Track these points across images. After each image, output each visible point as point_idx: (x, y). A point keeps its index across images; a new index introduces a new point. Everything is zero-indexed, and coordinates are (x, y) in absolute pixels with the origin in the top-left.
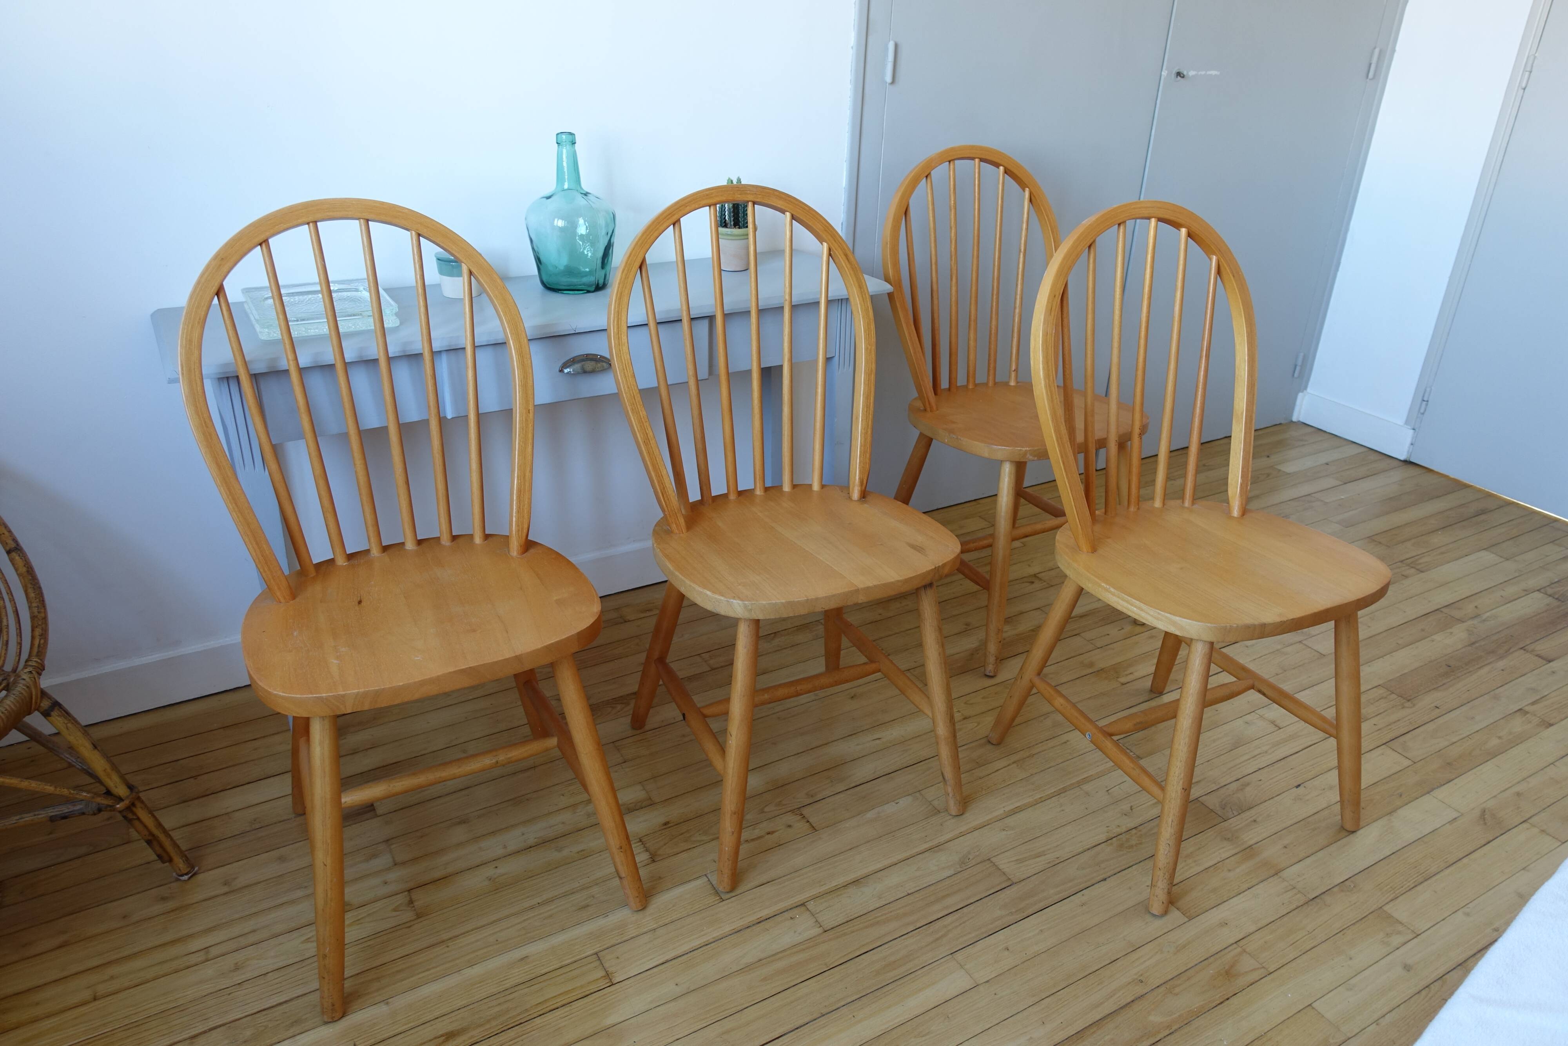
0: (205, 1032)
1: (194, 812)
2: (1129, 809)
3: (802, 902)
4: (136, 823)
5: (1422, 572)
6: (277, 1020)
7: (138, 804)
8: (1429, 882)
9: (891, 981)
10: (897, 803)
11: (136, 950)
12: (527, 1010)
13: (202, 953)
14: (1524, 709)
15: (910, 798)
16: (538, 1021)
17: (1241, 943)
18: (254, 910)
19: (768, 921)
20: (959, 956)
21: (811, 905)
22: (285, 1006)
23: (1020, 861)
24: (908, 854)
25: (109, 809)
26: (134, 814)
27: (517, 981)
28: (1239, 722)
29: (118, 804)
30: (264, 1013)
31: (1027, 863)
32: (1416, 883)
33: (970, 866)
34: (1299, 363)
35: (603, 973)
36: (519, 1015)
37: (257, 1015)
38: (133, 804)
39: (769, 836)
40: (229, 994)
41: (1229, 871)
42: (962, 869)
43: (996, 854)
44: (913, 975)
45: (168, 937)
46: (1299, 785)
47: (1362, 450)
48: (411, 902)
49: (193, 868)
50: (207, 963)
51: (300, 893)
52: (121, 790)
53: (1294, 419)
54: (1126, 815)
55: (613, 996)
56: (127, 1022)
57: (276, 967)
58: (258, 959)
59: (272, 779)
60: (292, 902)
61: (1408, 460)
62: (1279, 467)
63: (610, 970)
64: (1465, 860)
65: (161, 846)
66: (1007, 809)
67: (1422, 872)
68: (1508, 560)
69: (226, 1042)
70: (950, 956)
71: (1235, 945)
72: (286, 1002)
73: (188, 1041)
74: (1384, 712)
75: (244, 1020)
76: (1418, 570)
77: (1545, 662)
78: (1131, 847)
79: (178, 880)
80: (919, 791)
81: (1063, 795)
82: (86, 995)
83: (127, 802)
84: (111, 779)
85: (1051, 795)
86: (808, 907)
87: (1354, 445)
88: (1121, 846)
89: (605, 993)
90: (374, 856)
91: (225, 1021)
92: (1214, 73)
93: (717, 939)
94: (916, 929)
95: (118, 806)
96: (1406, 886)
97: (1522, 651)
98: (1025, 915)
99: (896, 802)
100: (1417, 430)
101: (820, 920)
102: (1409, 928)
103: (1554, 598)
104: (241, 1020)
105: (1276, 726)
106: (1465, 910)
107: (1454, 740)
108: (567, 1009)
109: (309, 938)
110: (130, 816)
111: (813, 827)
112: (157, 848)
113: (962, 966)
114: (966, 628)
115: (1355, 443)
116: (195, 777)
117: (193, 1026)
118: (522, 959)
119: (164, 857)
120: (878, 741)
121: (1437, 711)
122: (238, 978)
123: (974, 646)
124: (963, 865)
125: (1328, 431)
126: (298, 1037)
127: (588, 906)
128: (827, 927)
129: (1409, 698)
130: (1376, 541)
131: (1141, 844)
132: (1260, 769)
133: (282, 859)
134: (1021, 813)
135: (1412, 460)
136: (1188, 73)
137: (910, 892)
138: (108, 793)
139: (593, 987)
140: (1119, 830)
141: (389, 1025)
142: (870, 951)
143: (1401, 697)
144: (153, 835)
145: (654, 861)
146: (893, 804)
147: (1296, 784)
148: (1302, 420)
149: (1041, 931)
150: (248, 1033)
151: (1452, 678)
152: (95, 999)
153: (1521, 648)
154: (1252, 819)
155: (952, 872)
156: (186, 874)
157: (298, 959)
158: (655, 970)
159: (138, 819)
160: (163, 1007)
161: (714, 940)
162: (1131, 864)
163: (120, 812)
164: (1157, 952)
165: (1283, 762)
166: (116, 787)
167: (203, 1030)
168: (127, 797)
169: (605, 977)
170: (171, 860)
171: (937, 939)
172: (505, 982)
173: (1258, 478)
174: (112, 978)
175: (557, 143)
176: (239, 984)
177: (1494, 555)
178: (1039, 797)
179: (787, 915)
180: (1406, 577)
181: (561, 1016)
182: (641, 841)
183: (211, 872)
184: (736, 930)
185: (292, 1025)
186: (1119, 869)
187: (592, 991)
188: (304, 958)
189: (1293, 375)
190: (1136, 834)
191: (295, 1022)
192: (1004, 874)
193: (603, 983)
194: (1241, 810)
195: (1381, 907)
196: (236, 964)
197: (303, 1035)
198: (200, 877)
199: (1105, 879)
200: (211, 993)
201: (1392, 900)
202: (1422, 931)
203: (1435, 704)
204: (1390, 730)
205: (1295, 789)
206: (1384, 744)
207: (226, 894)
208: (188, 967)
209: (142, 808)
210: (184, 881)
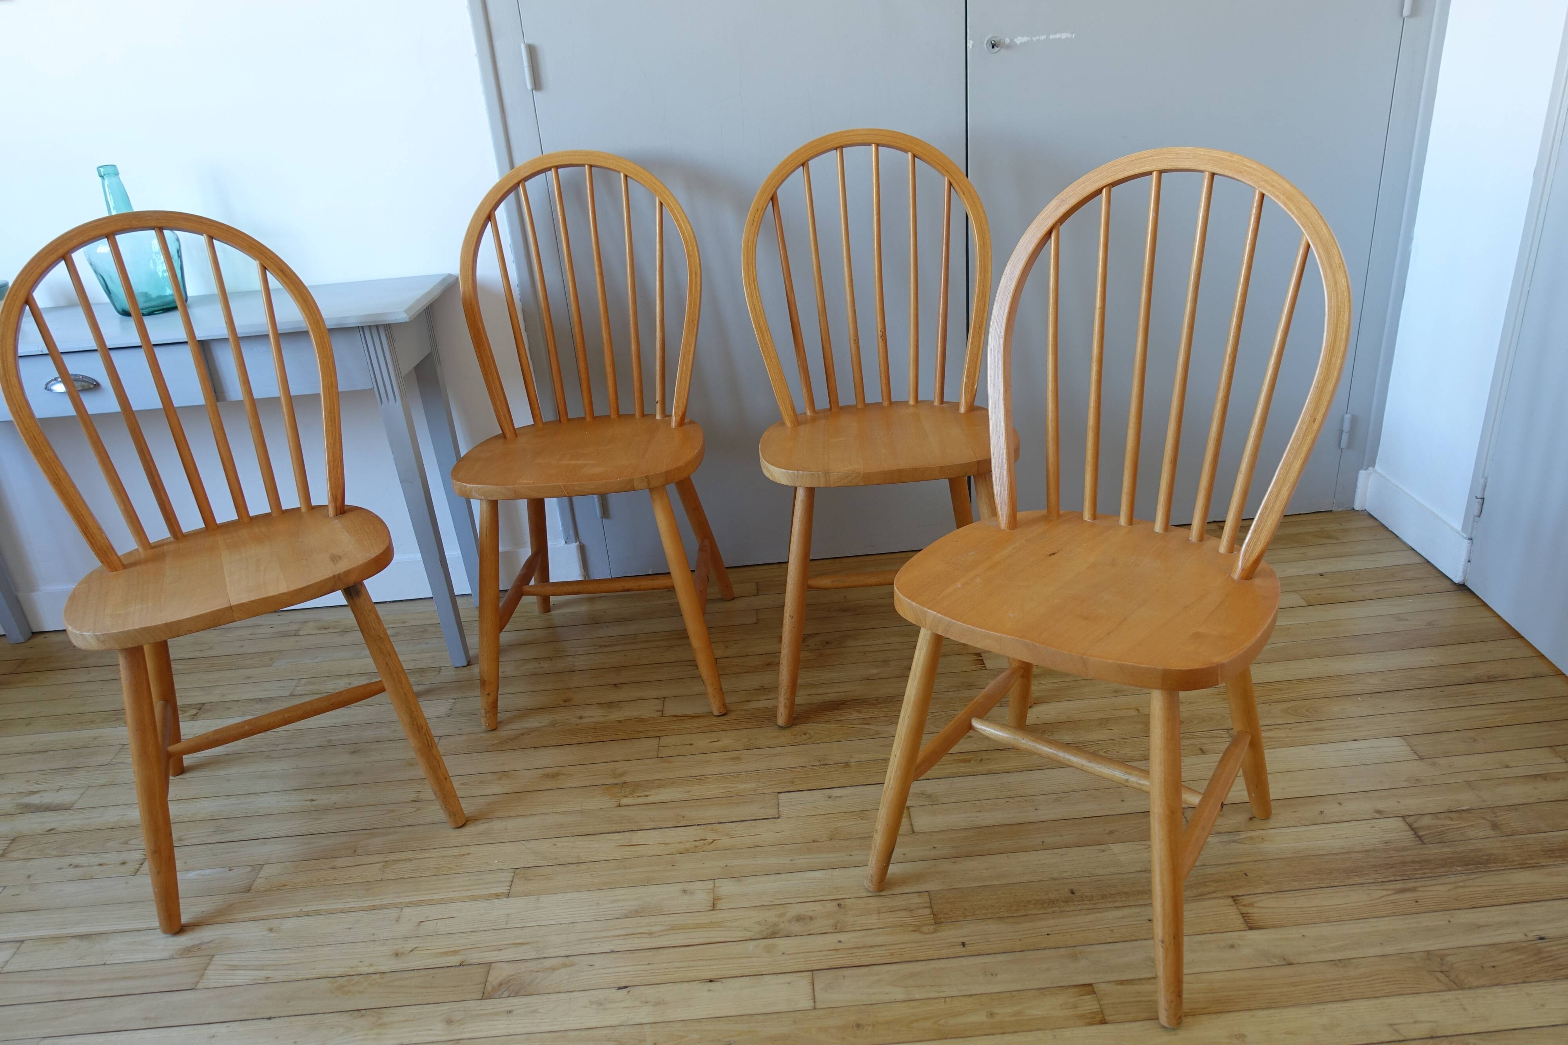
2: (411, 949)
3: (26, 939)
10: (230, 870)
14: (1094, 986)
15: (249, 869)
21: (27, 944)
23: (236, 968)
28: (680, 887)
31: (237, 972)
33: (189, 955)
42: (178, 956)
43: (229, 952)
46: (626, 987)
47: (1417, 560)
53: (1357, 506)
54: (397, 955)
61: (1463, 583)
66: (305, 909)
68: (1421, 758)
70: (44, 1039)
74: (879, 928)
77: (1243, 926)
78: (347, 992)
81: (376, 912)
85: (362, 908)
86: (23, 945)
87: (1411, 552)
88: (340, 988)
92: (1064, 36)
94: (60, 1000)
97: (1230, 901)
98: (155, 1025)
100: (1474, 541)
101: (12, 961)
103: (1416, 833)
105: (714, 905)
107: (917, 996)
114: (559, 704)
115: (1413, 549)
120: (308, 803)
121: (958, 949)
123: (538, 725)
124: (186, 953)
125: (1390, 529)
129: (943, 920)
131: (362, 992)
132: (613, 952)
134: (309, 917)
135: (1468, 585)
136: (1012, 40)
137: (110, 962)
140: (366, 970)
143: (934, 915)
147: (625, 985)
148: (1367, 509)
151: (1050, 910)
153: (1233, 897)
154: (511, 1008)
165: (649, 953)
171: (58, 1018)
175: (100, 176)
177: (1408, 748)
178: (353, 906)
190: (375, 979)
192: (203, 975)
194: (518, 993)
199: (270, 1018)
203: (962, 940)
204: (849, 955)
205: (614, 990)
206: (810, 971)
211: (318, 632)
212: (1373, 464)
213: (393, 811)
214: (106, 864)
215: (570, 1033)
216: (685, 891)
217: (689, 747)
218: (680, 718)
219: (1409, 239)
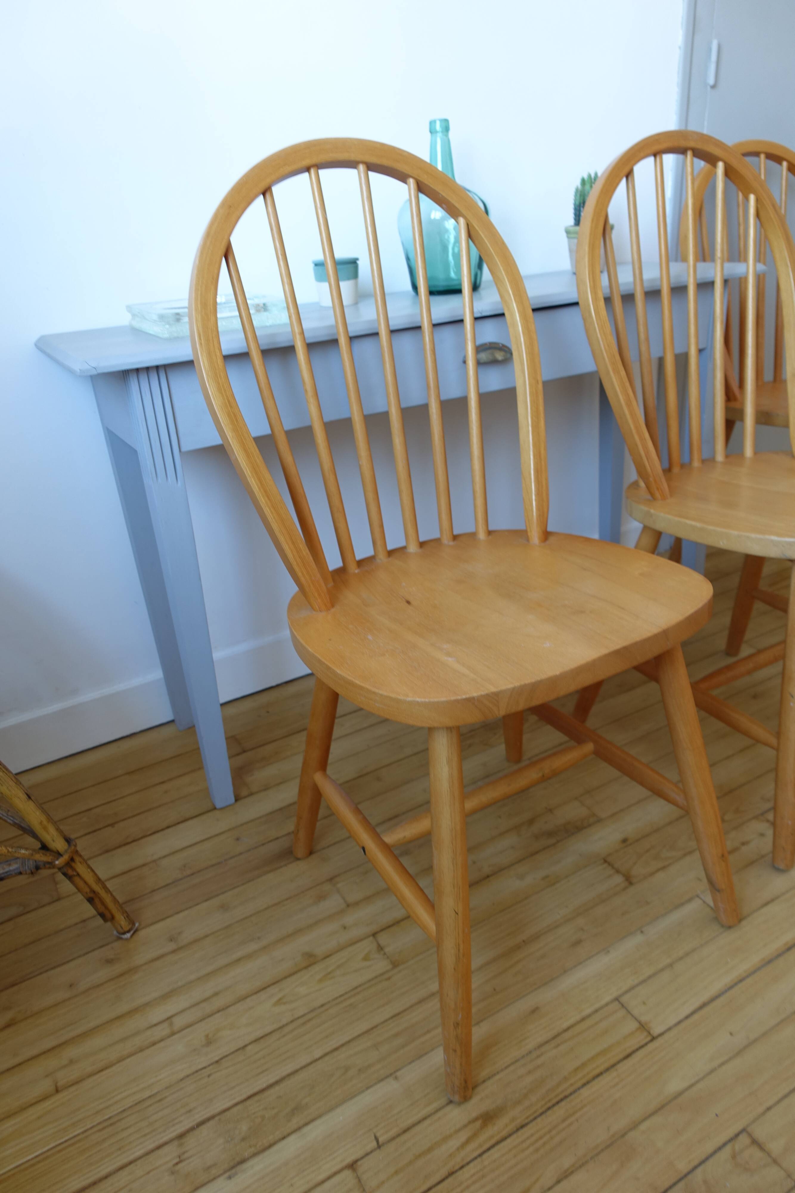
0: (192, 1129)
4: (77, 879)
6: (272, 1108)
7: (77, 859)
11: (92, 1025)
12: (566, 1079)
13: (165, 1025)
16: (585, 1092)
18: (209, 968)
22: (277, 1088)
25: (48, 866)
26: (74, 870)
27: (538, 1040)
29: (57, 859)
30: (256, 1098)
35: (634, 1025)
36: (558, 1085)
37: (248, 1102)
38: (72, 859)
40: (209, 1076)
45: (124, 1007)
48: (380, 948)
49: (134, 924)
50: (173, 1037)
51: (253, 946)
52: (59, 845)
55: (661, 1053)
56: (99, 1119)
57: (253, 1037)
58: (229, 1029)
59: (190, 823)
60: (249, 957)
63: (643, 1019)
65: (103, 903)
69: (221, 1141)
72: (277, 1083)
73: (176, 1143)
75: (235, 1110)
79: (120, 938)
82: (46, 1086)
83: (66, 857)
84: (47, 832)
89: (649, 1049)
90: (321, 898)
91: (212, 1113)
95: (57, 862)
108: (613, 1074)
109: (280, 999)
110: (70, 872)
112: (99, 906)
116: (112, 825)
118: (532, 1011)
119: (106, 916)
122: (215, 1056)
126: (305, 1130)
127: (581, 941)
133: (224, 908)
138: (44, 847)
139: (632, 1043)
144: (94, 892)
145: (631, 883)
150: (244, 1127)
152: (57, 1091)
156: (128, 931)
157: (275, 1026)
158: (696, 1017)
159: (78, 875)
163: (60, 869)
166: (53, 841)
167: (190, 1125)
168: (66, 851)
169: (639, 1028)
170: (113, 918)
172: (525, 1042)
174: (71, 1062)
175: (431, 127)
176: (217, 1062)
181: (610, 1084)
182: (605, 861)
183: (153, 928)
187: (633, 1048)
193: (642, 1038)
196: (207, 1036)
198: (142, 933)
200: (188, 1076)
207: (174, 952)
208: (154, 1044)
209: (81, 863)
210: (127, 939)
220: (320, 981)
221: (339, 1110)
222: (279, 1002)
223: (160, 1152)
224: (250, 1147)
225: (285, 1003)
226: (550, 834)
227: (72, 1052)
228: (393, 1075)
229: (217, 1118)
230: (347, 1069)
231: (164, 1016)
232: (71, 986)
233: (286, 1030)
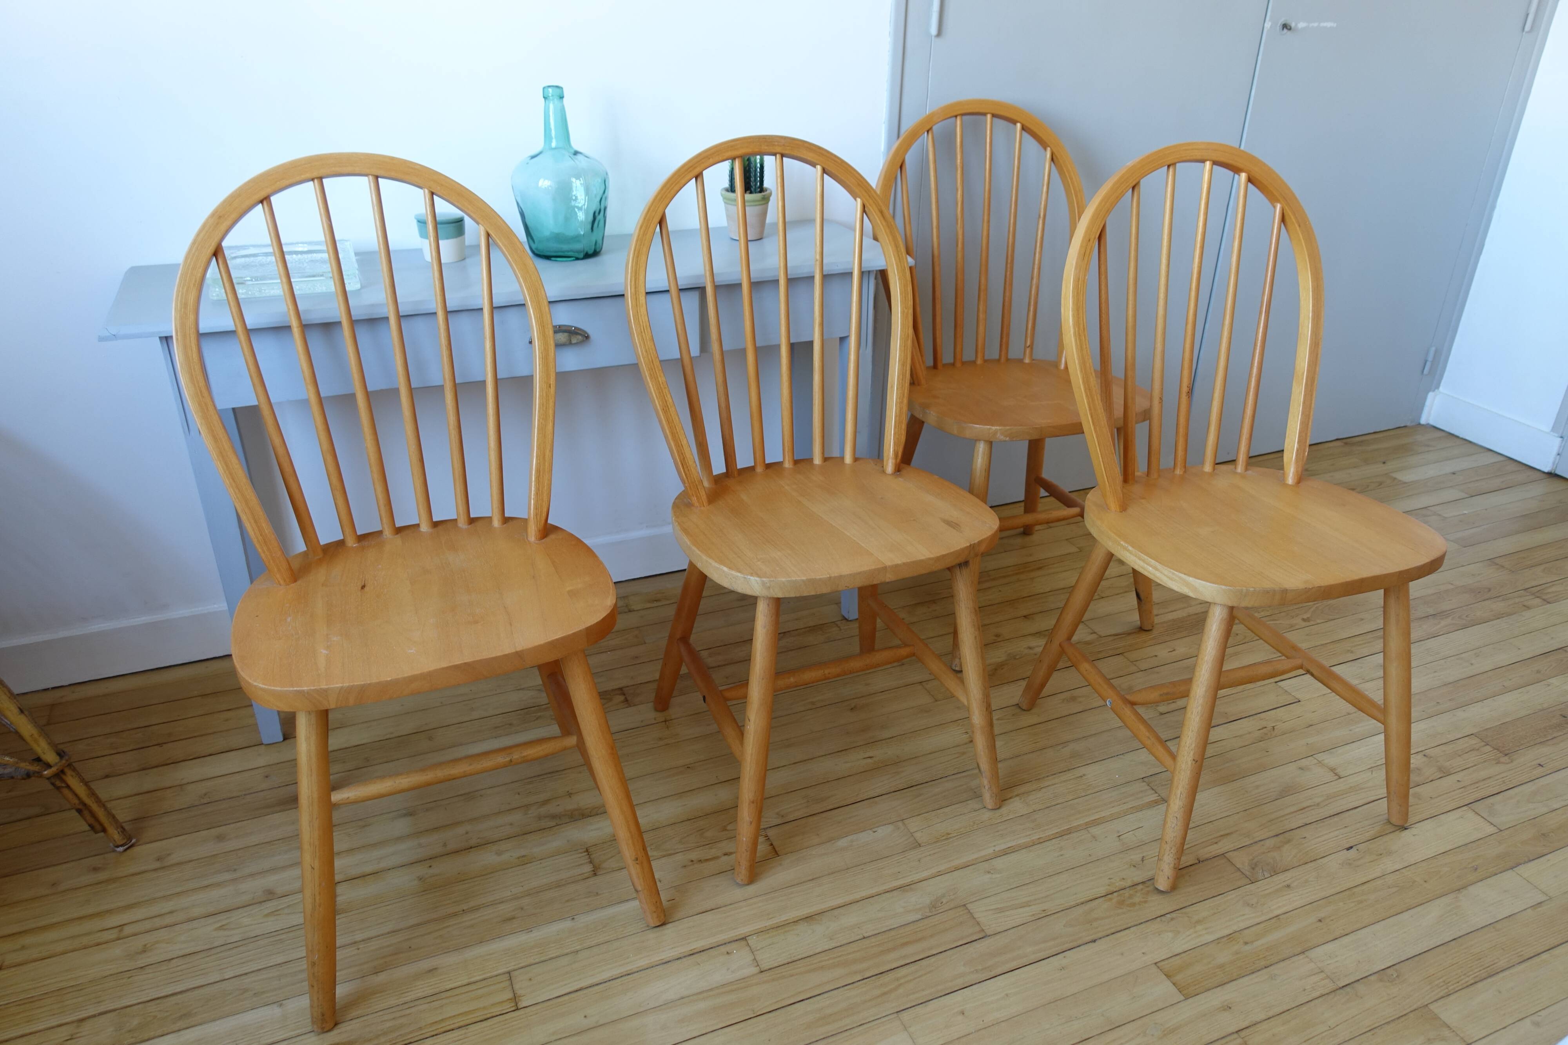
0: (94, 1016)
1: (150, 781)
2: (1140, 859)
3: (743, 936)
4: (66, 791)
5: (1549, 603)
6: (167, 1011)
7: (69, 772)
8: (1493, 979)
9: (822, 1037)
10: (874, 832)
11: (54, 920)
12: (420, 1028)
13: (116, 930)
15: (890, 828)
17: (1243, 1034)
18: (179, 889)
19: (702, 953)
20: (905, 1016)
21: (752, 941)
22: (179, 996)
23: (1001, 910)
24: (874, 891)
25: (36, 775)
26: (63, 781)
27: (419, 995)
28: (1292, 766)
29: (45, 770)
30: (158, 1001)
31: (1007, 913)
32: (1477, 979)
33: (940, 911)
34: (1430, 358)
35: (511, 995)
36: (411, 1032)
37: (149, 1004)
38: (62, 772)
39: (726, 857)
40: (129, 978)
41: (1246, 943)
42: (931, 914)
43: (975, 899)
44: (847, 1033)
45: (90, 910)
46: (1351, 847)
47: (1501, 458)
49: (130, 839)
50: (117, 942)
51: (227, 876)
52: (50, 757)
53: (1423, 421)
54: (1135, 866)
55: (515, 1023)
56: (22, 996)
57: (182, 953)
58: (167, 943)
60: (218, 885)
61: (1553, 472)
62: (1394, 475)
63: (519, 992)
64: (1544, 956)
65: (94, 816)
66: (997, 849)
67: (1487, 965)
69: (112, 1029)
70: (895, 1015)
71: (1235, 1036)
72: (181, 992)
73: (75, 1024)
74: (1472, 767)
75: (135, 1007)
76: (1544, 600)
78: (1134, 904)
79: (114, 851)
80: (902, 820)
81: (1066, 837)
83: (54, 770)
84: (39, 745)
85: (1052, 837)
86: (749, 942)
87: (1491, 453)
88: (1121, 903)
89: (507, 1018)
91: (116, 1007)
92: (1329, 24)
93: (641, 968)
94: (864, 979)
95: (46, 772)
96: (1463, 981)
98: (993, 974)
99: (874, 830)
100: (1565, 438)
101: (758, 958)
102: (1457, 1035)
104: (132, 1008)
105: (1336, 774)
106: (1535, 1018)
107: (1556, 806)
108: (463, 1031)
109: (223, 925)
110: (58, 783)
111: (776, 852)
112: (88, 817)
113: (905, 1029)
115: (1491, 450)
116: (161, 745)
117: (85, 1008)
118: (430, 971)
119: (97, 827)
120: (869, 760)
121: (1540, 769)
122: (140, 963)
123: (999, 660)
124: (934, 910)
125: (1462, 437)
126: (182, 1032)
127: (514, 918)
128: (765, 966)
129: (1507, 752)
130: (1498, 564)
131: (1146, 902)
132: (1307, 824)
133: (220, 838)
134: (1012, 854)
135: (1558, 472)
136: (1296, 25)
137: (866, 935)
138: (38, 760)
139: (496, 1010)
140: (1123, 884)
141: (277, 1029)
142: (807, 999)
143: (1498, 750)
144: (85, 805)
145: (595, 874)
146: (871, 832)
147: (1348, 846)
148: (1432, 422)
149: (1007, 995)
150: (135, 1022)
151: (1565, 731)
154: (1285, 884)
155: (919, 916)
156: (122, 846)
157: (206, 947)
158: (566, 998)
159: (68, 787)
160: (64, 984)
161: (638, 969)
162: (1129, 925)
163: (48, 779)
164: (1139, 1034)
165: (1336, 819)
166: (44, 754)
167: (93, 1013)
168: (56, 764)
169: (511, 999)
170: (104, 830)
171: (885, 994)
172: (406, 994)
173: (1368, 486)
174: (23, 948)
175: (544, 97)
176: (142, 968)
178: (1038, 837)
179: (723, 949)
180: (1528, 608)
181: (455, 1039)
182: (587, 851)
183: (147, 846)
184: (664, 961)
185: (180, 1018)
186: (1113, 930)
187: (494, 1014)
188: (212, 947)
189: (1423, 372)
190: (1142, 889)
191: (185, 1015)
192: (978, 924)
193: (507, 1007)
194: (1275, 871)
195: (1427, 1005)
196: (145, 945)
197: (188, 1031)
198: (136, 849)
199: (1094, 941)
200: (112, 975)
201: (1443, 997)
202: (1475, 1040)
203: (1538, 762)
204: (1476, 789)
205: (1345, 851)
206: (1466, 805)
207: (155, 870)
208: (98, 944)
209: (72, 776)
210: (120, 852)
211: (649, 605)
212: (1438, 387)
213: (964, 753)
214: (731, 853)
215: (1355, 890)
216: (1301, 768)
217: (1155, 658)
218: (1120, 636)
219: (1493, 207)
220: (267, 915)
221: (218, 1022)
222: (221, 928)
223: (60, 1029)
224: (132, 1037)
225: (225, 930)
226: (553, 817)
227: (28, 940)
228: (279, 1003)
229: (118, 1011)
230: (246, 990)
231: (118, 924)
232: (53, 885)
233: (213, 951)
